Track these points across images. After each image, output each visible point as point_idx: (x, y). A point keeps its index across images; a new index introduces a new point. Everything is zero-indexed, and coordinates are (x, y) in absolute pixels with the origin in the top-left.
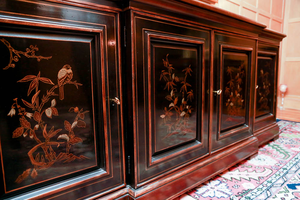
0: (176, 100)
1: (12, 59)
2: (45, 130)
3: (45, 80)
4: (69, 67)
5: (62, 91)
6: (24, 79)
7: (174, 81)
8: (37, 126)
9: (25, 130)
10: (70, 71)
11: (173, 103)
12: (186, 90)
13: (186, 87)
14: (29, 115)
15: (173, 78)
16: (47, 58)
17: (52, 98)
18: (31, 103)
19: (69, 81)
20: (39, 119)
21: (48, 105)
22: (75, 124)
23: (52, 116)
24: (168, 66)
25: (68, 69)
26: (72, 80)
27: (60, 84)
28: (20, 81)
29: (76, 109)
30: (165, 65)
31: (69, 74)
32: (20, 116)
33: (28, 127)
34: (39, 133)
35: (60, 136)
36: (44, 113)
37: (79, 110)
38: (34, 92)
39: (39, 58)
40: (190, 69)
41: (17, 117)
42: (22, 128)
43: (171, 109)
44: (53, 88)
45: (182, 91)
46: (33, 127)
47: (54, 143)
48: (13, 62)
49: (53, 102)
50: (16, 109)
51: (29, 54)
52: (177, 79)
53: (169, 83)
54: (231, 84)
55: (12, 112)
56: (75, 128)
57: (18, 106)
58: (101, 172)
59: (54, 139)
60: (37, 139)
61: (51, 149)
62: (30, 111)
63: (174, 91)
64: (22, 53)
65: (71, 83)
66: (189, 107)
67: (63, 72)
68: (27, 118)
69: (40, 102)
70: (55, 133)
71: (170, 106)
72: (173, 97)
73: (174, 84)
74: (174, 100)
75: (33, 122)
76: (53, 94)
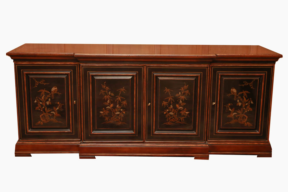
0: (112, 105)
1: (36, 84)
2: (46, 109)
3: (46, 91)
4: (56, 87)
5: (53, 96)
6: (40, 91)
7: (110, 95)
8: (43, 107)
9: (39, 108)
10: (56, 88)
11: (110, 106)
12: (120, 101)
13: (120, 99)
14: (41, 103)
15: (109, 94)
16: (47, 84)
17: (49, 98)
18: (42, 99)
19: (56, 92)
20: (44, 105)
21: (48, 100)
22: (58, 108)
23: (49, 104)
24: (106, 88)
25: (55, 88)
26: (57, 92)
27: (52, 93)
28: (38, 92)
29: (58, 103)
30: (103, 87)
31: (56, 90)
32: (38, 103)
33: (41, 107)
34: (44, 110)
35: (52, 112)
36: (46, 103)
37: (60, 103)
38: (43, 95)
39: (45, 84)
40: (124, 89)
41: (37, 103)
42: (38, 107)
43: (108, 109)
44: (49, 95)
45: (117, 101)
46: (42, 107)
47: (49, 114)
48: (36, 85)
49: (50, 99)
50: (37, 101)
51: (42, 83)
52: (113, 94)
53: (107, 97)
54: (169, 99)
55: (36, 101)
56: (58, 110)
57: (38, 100)
58: (69, 130)
59: (49, 113)
60: (43, 112)
61: (48, 116)
62: (41, 101)
63: (110, 100)
64: (39, 82)
65: (57, 93)
66: (123, 110)
67: (54, 89)
68: (40, 104)
69: (45, 99)
70: (50, 111)
71: (107, 108)
72: (109, 103)
73: (110, 97)
74: (110, 105)
75: (42, 106)
76: (50, 97)
